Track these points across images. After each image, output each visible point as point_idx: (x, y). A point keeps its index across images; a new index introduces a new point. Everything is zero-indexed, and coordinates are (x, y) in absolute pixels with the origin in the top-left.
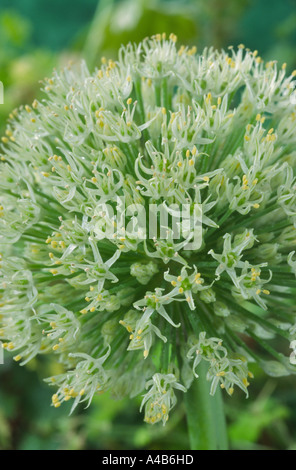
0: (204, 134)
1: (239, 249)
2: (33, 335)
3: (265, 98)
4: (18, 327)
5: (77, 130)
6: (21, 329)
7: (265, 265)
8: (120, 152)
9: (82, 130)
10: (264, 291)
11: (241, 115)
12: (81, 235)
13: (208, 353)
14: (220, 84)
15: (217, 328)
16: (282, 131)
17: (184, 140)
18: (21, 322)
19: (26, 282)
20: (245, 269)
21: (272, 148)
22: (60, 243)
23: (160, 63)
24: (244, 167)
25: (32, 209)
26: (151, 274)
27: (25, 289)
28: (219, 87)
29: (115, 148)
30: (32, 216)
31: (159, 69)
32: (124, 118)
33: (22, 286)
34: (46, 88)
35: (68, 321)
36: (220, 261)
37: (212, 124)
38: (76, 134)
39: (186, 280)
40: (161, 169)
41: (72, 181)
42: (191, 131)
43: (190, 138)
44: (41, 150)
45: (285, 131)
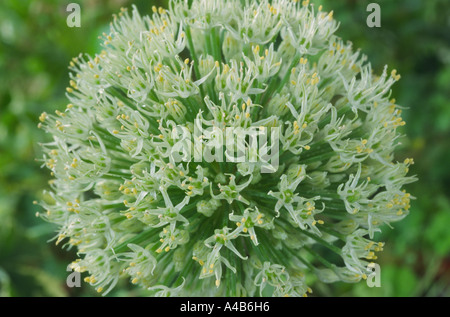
0: (255, 84)
1: (294, 185)
2: (112, 267)
3: (306, 42)
4: (98, 263)
5: (139, 86)
6: (102, 264)
7: (318, 198)
8: (181, 105)
9: (143, 86)
10: (319, 221)
11: (284, 52)
12: (152, 183)
13: (273, 278)
14: (264, 30)
15: (275, 245)
16: (322, 67)
17: (239, 92)
18: (101, 258)
19: (103, 226)
20: (300, 203)
21: (316, 89)
22: (133, 190)
23: (208, 15)
24: (294, 112)
25: (103, 159)
26: (215, 208)
27: (103, 231)
28: (263, 33)
29: (176, 101)
30: (104, 165)
31: (208, 20)
32: (183, 76)
33: (100, 229)
34: (105, 43)
35: (145, 258)
36: (278, 198)
37: (261, 72)
38: (139, 90)
39: (249, 219)
40: (220, 120)
41: (139, 134)
42: (244, 83)
43: (244, 90)
44: (106, 102)
45: (325, 67)
